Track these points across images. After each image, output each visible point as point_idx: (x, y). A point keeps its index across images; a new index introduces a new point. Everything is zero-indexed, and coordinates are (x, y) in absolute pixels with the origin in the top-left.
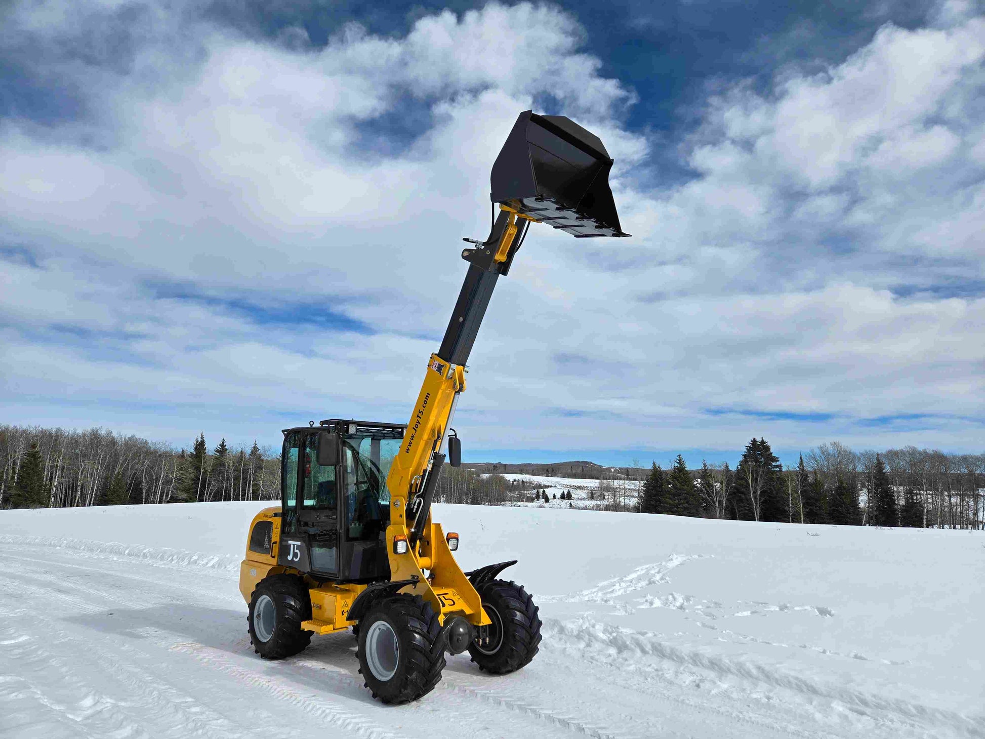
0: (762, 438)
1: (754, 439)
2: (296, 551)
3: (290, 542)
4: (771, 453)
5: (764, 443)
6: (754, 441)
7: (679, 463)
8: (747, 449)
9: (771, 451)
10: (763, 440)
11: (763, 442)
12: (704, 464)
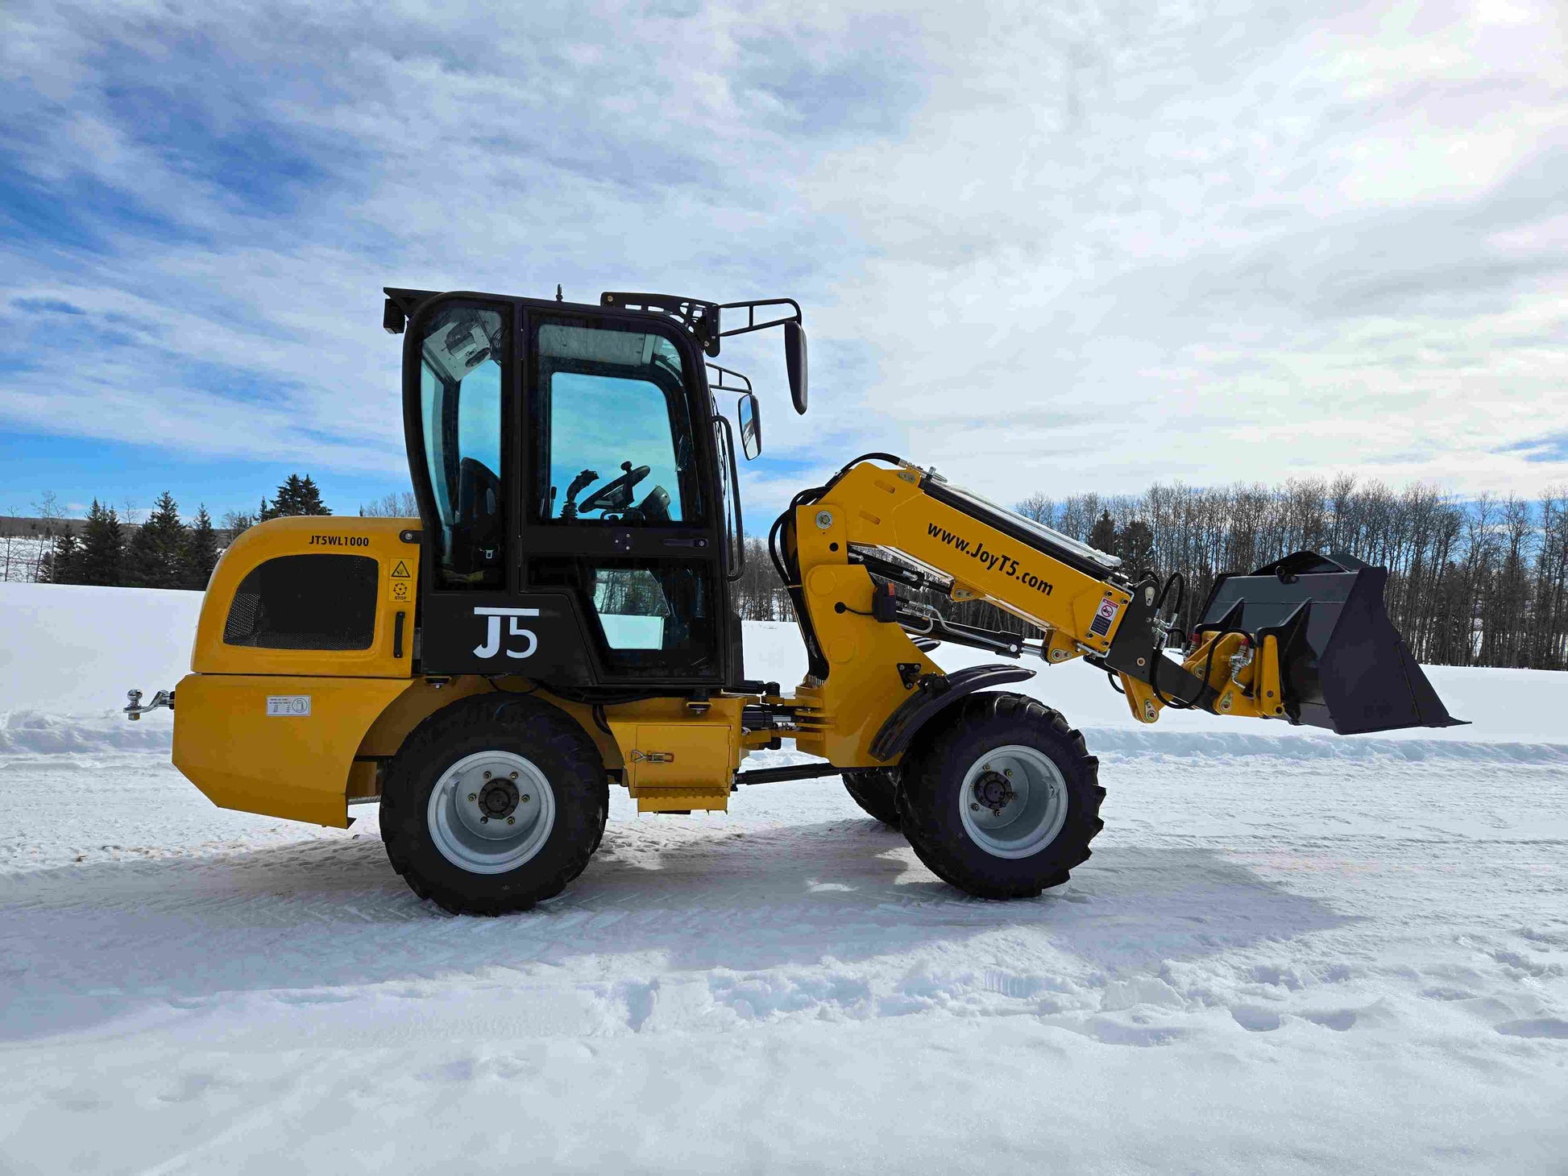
0: (308, 476)
1: (294, 476)
2: (514, 630)
3: (478, 611)
4: (321, 502)
5: (311, 484)
6: (294, 480)
7: (165, 507)
8: (280, 491)
9: (321, 497)
10: (308, 479)
11: (308, 482)
12: (203, 513)
